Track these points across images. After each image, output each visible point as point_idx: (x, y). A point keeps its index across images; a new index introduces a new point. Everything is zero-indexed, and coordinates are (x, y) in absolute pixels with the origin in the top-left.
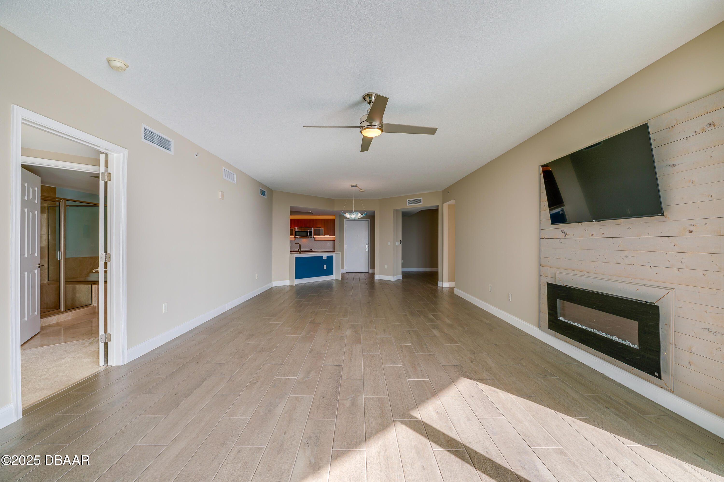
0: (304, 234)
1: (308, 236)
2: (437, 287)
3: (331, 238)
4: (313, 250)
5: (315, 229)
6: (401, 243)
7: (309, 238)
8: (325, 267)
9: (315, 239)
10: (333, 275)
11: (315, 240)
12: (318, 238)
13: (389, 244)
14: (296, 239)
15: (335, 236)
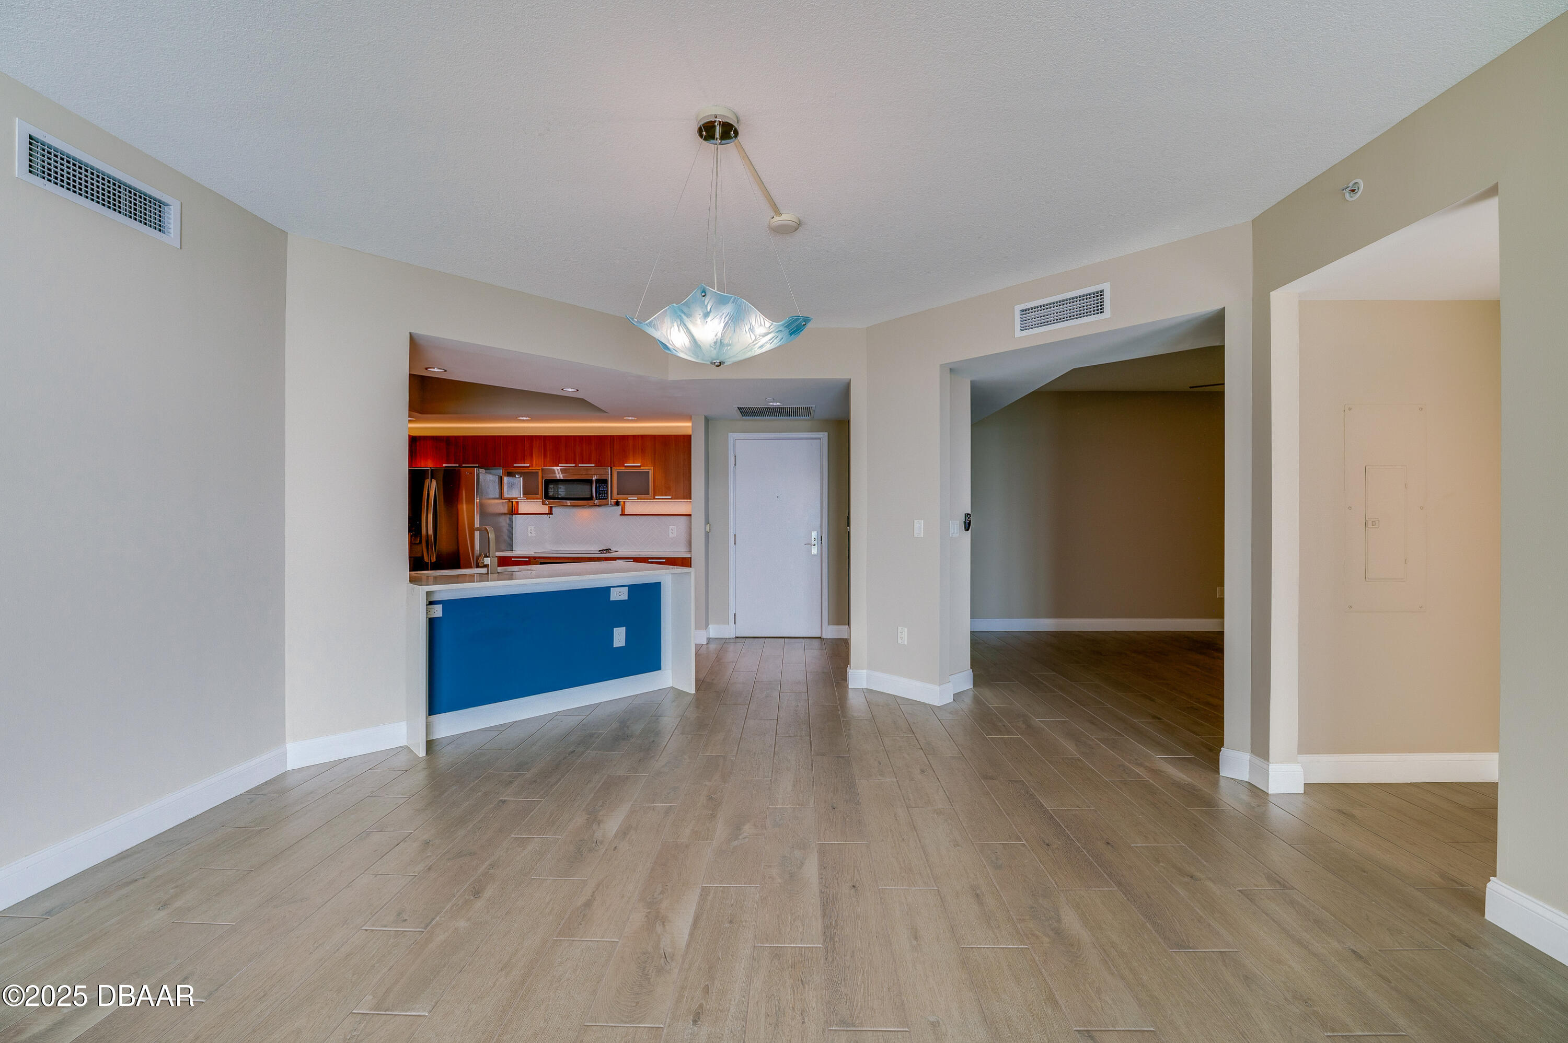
0: (583, 490)
1: (591, 498)
2: (1215, 784)
3: (680, 507)
4: (613, 549)
5: (618, 473)
6: (969, 524)
7: (595, 505)
8: (619, 637)
9: (623, 510)
10: (659, 668)
11: (623, 514)
12: (633, 505)
13: (919, 529)
14: (554, 509)
15: (691, 499)
